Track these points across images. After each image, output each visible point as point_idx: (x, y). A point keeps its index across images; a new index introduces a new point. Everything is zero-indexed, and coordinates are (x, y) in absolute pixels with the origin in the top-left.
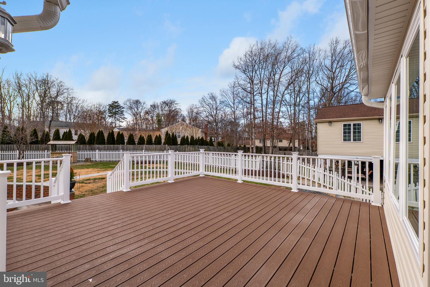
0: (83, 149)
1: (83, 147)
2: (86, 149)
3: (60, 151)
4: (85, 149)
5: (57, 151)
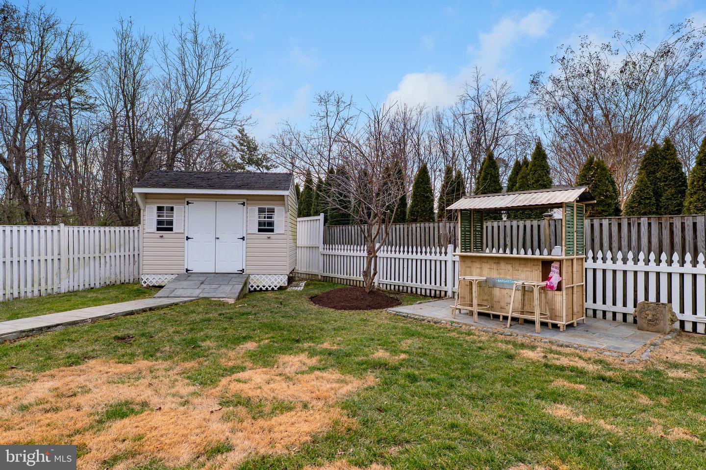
0: (615, 245)
1: (615, 229)
2: (634, 243)
3: (501, 251)
4: (624, 243)
5: (488, 250)
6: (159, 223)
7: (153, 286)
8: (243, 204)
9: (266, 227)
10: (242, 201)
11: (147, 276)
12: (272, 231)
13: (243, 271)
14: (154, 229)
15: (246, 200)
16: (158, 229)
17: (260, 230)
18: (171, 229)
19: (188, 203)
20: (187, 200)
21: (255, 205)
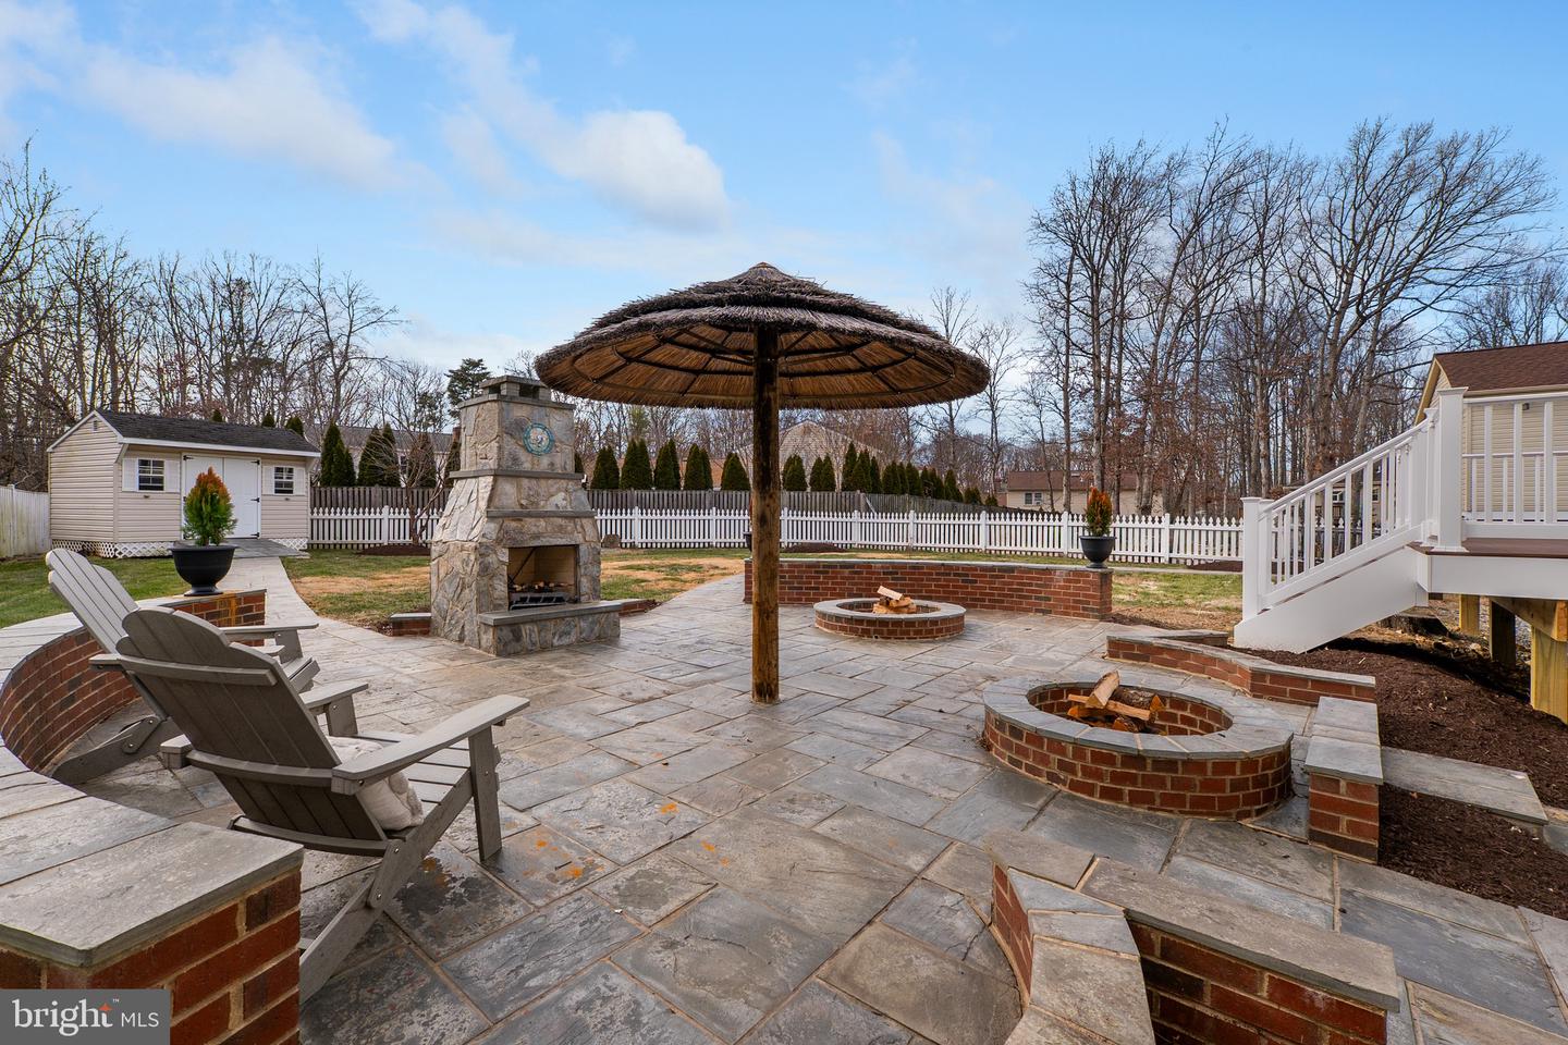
6: (142, 480)
7: (133, 558)
8: (258, 462)
9: (284, 488)
10: (256, 459)
11: (125, 546)
12: (291, 492)
13: (258, 535)
14: (136, 489)
15: (260, 459)
16: (141, 488)
17: (277, 491)
18: (161, 488)
19: (185, 458)
20: (184, 454)
21: (272, 464)
